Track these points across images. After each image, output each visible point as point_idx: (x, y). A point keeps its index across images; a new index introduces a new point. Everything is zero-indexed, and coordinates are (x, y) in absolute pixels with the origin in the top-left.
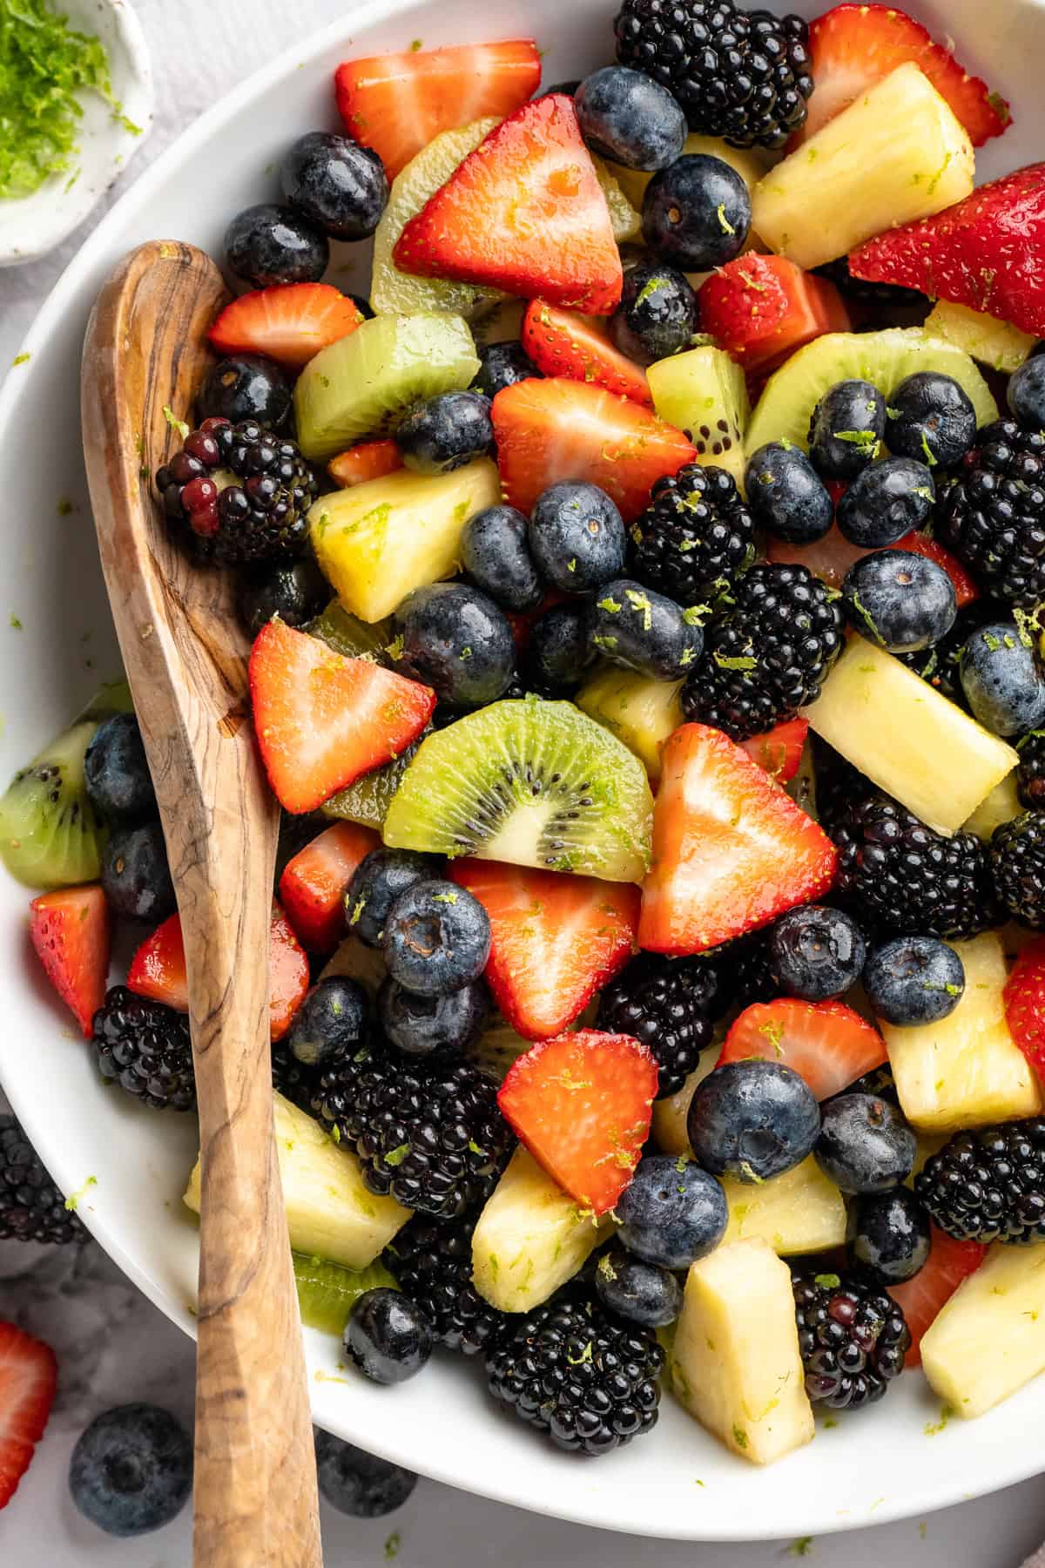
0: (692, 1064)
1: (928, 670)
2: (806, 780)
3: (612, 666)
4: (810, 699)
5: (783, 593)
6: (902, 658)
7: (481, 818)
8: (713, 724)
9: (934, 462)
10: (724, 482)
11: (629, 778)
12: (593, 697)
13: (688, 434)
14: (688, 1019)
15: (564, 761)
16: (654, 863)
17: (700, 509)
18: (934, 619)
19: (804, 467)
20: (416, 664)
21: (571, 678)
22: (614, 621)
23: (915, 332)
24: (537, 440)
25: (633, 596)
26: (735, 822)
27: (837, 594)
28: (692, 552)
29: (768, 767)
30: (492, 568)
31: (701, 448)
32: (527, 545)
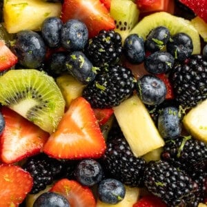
0: (43, 188)
1: (152, 112)
2: (108, 126)
3: (69, 74)
4: (117, 105)
5: (120, 73)
6: (145, 105)
7: (15, 98)
8: (87, 99)
9: (176, 58)
10: (118, 37)
11: (59, 104)
12: (60, 80)
13: (115, 22)
14: (46, 175)
15: (44, 93)
16: (56, 130)
17: (108, 42)
18: (157, 98)
19: (141, 44)
20: (16, 49)
21: (58, 72)
22: (72, 62)
23: (188, 21)
25: (81, 57)
26: (82, 128)
27: (136, 81)
28: (102, 53)
29: (98, 118)
30: (48, 33)
31: (118, 27)
32: (60, 31)
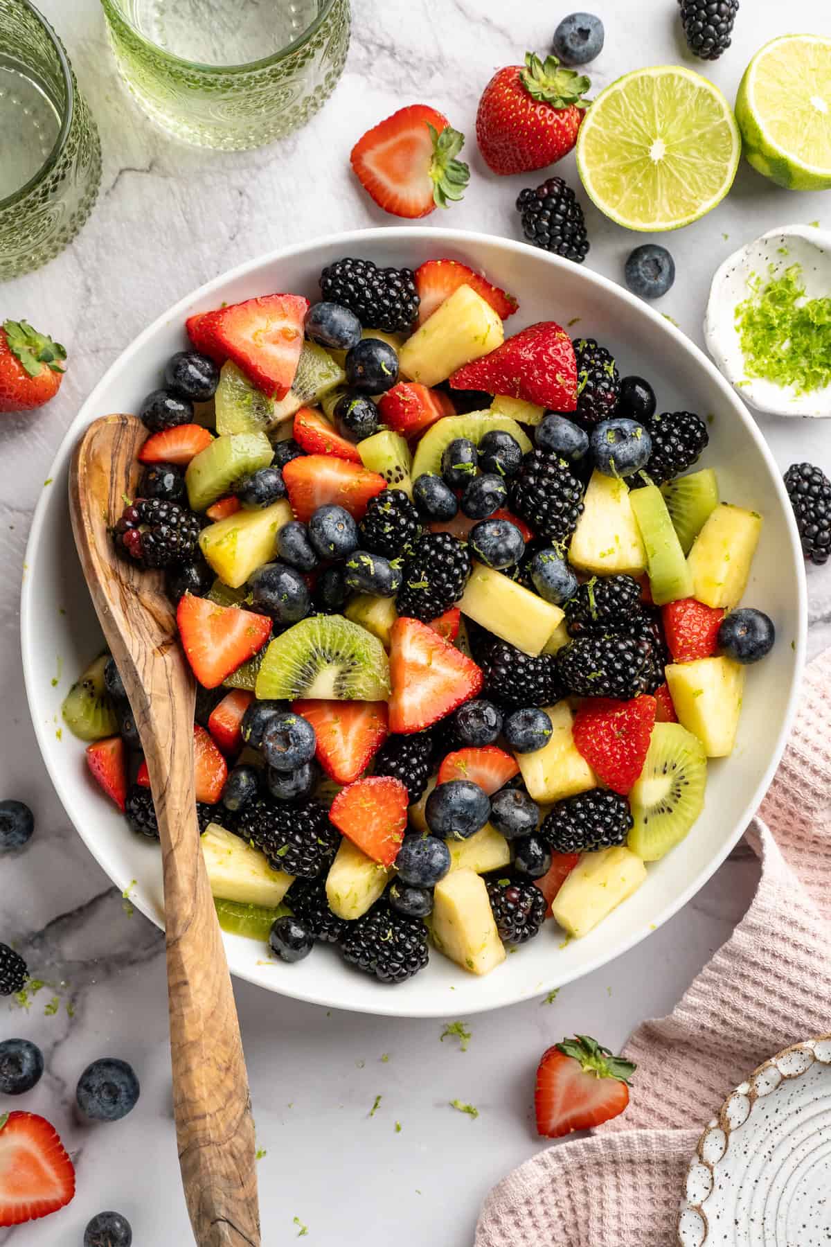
0: (424, 786)
1: (516, 576)
2: (463, 637)
3: (360, 594)
4: (459, 598)
5: (439, 548)
6: (502, 572)
7: (303, 678)
8: (412, 617)
9: (504, 474)
10: (402, 497)
11: (373, 649)
12: (352, 610)
13: (382, 475)
14: (420, 764)
15: (340, 645)
16: (392, 689)
17: (392, 512)
18: (514, 551)
19: (440, 484)
20: (260, 605)
21: (340, 603)
22: (356, 571)
23: (486, 411)
24: (306, 487)
25: (363, 559)
26: (429, 664)
27: (465, 544)
28: (390, 533)
29: (442, 634)
30: (292, 554)
31: (389, 481)
32: (309, 540)
